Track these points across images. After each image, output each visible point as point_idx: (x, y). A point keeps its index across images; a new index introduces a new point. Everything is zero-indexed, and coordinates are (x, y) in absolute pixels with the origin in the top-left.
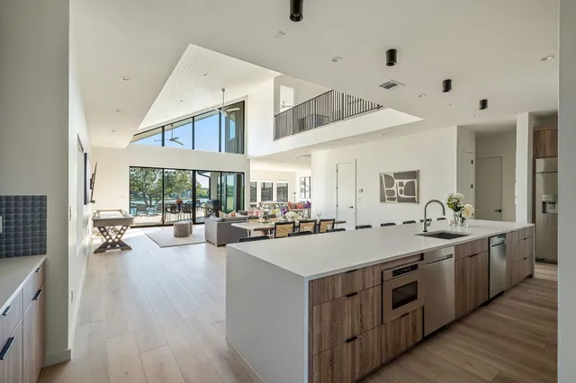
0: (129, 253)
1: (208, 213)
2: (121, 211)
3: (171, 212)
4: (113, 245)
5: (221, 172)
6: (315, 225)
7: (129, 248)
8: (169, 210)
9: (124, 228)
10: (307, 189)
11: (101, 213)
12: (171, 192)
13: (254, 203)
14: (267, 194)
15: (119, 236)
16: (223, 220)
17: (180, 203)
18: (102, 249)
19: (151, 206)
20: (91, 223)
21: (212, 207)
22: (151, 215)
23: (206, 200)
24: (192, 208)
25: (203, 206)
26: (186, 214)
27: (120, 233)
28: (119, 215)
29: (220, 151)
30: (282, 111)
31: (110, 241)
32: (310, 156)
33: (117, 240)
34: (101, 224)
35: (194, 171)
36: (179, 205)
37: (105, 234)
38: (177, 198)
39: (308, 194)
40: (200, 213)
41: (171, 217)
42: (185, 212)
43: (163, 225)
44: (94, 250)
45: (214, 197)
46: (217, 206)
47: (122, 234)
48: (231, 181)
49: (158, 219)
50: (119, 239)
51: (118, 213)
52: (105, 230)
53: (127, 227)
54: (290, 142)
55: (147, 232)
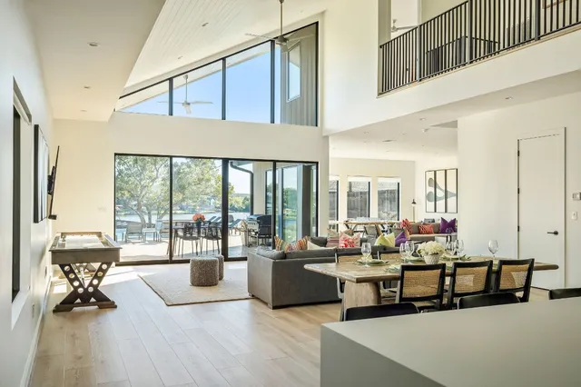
0: (110, 315)
1: (251, 240)
2: (99, 234)
3: (185, 238)
4: (85, 299)
5: (275, 162)
6: (489, 272)
7: (112, 306)
8: (181, 233)
9: (104, 267)
10: (440, 194)
11: (68, 237)
12: (183, 200)
13: (335, 222)
14: (359, 203)
15: (95, 282)
16: (284, 256)
17: (200, 221)
18: (66, 306)
19: (150, 225)
20: (48, 256)
21: (256, 227)
22: (150, 243)
23: (245, 216)
24: (222, 230)
25: (239, 225)
26: (210, 242)
27: (96, 277)
28: (96, 243)
29: (273, 121)
30: (394, 35)
31: (81, 290)
32: (454, 124)
33: (91, 289)
34: (66, 259)
35: (226, 161)
36: (198, 224)
37: (72, 276)
38: (193, 211)
39: (441, 204)
40: (236, 240)
41: (186, 247)
42: (208, 237)
43: (171, 261)
44: (52, 307)
45: (259, 209)
46: (267, 228)
47: (100, 279)
48: (291, 179)
49: (161, 251)
50: (96, 287)
51: (95, 237)
52: (72, 271)
53: (109, 264)
54: (413, 98)
55: (142, 275)
